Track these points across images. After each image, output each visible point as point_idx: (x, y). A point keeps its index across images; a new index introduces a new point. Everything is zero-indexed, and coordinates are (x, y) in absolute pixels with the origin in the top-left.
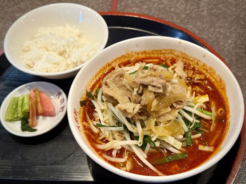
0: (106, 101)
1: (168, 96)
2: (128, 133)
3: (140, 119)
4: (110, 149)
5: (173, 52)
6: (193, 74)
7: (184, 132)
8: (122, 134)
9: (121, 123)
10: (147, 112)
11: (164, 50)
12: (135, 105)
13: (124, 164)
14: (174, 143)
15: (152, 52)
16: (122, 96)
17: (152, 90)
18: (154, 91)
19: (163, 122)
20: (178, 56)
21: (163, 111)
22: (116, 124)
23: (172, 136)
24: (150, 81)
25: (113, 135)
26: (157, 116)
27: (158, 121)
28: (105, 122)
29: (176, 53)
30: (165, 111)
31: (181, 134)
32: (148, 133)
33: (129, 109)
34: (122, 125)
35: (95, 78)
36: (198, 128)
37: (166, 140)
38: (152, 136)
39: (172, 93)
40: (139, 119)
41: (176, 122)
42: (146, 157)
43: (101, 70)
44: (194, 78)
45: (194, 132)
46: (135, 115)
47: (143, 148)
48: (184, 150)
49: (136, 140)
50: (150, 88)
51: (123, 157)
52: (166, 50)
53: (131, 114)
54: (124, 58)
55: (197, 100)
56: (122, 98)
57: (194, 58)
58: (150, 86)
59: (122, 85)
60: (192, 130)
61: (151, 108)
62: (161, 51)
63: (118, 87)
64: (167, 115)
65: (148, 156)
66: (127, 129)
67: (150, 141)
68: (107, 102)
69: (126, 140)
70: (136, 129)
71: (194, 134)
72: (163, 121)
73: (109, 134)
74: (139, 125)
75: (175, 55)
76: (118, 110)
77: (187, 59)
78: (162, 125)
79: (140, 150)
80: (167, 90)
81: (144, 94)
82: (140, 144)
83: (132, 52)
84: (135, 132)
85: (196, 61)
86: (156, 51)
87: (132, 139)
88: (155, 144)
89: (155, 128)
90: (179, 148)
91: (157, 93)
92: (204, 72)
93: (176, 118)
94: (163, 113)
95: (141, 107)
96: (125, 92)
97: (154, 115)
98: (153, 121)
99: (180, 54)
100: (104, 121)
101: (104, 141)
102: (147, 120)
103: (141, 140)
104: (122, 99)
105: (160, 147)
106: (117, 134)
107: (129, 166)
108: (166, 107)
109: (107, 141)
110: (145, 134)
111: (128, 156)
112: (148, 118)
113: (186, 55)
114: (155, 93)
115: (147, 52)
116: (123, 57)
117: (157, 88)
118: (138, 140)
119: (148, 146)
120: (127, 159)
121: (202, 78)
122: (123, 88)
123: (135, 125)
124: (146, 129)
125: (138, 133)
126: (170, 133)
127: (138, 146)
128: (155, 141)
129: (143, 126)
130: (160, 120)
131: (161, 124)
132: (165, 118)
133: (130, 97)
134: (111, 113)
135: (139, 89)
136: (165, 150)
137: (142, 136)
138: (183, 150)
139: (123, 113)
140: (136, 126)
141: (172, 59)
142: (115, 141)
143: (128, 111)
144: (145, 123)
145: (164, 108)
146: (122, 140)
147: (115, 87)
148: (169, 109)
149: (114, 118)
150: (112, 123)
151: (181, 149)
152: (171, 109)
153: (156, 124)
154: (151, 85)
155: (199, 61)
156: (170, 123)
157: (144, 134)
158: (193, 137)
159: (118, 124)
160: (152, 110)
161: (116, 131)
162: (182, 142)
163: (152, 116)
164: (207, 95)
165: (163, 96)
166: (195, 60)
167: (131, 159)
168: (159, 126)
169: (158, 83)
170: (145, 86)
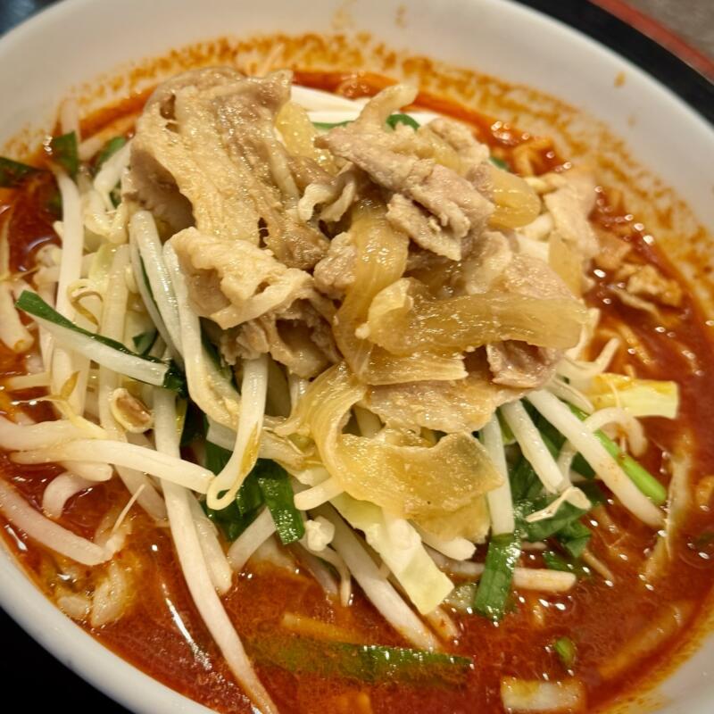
0: (132, 198)
1: (477, 296)
2: (178, 412)
3: (276, 357)
4: (45, 464)
5: (564, 117)
6: (626, 260)
7: (485, 532)
8: (147, 406)
9: (164, 346)
10: (332, 337)
11: (523, 89)
12: (280, 267)
13: (90, 578)
14: (410, 571)
15: (464, 78)
16: (228, 197)
17: (407, 225)
18: (414, 232)
19: (396, 427)
20: (579, 149)
21: (418, 369)
22: (137, 340)
23: (414, 521)
24: (411, 173)
25: (92, 390)
26: (376, 381)
27: (372, 408)
28: (76, 303)
29: (575, 129)
30: (431, 368)
31: (467, 535)
32: (286, 454)
33: (238, 277)
34: (166, 358)
35: (127, 82)
36: (570, 539)
37: (374, 535)
38: (304, 477)
39: (506, 291)
40: (269, 354)
41: (465, 452)
42: (225, 582)
43: (174, 54)
44: (626, 280)
45: (537, 553)
46: (257, 320)
47: (229, 523)
48: (451, 630)
49: (209, 467)
50: (399, 209)
51: (100, 532)
52: (534, 96)
53: (239, 309)
54: (314, 50)
55: (610, 390)
56: (224, 210)
57: (657, 183)
58: (407, 197)
59: (249, 142)
60: (531, 539)
61: (362, 319)
62: (506, 89)
63: (226, 147)
64: (431, 395)
65: (237, 579)
66: (185, 387)
67: (284, 504)
68: (133, 206)
69: (154, 447)
70: (230, 404)
71: (534, 561)
72: (399, 420)
73: (75, 376)
74: (256, 384)
75: (567, 137)
76: (173, 261)
77: (622, 178)
78: (382, 438)
79: (208, 531)
80: (481, 263)
81: (355, 227)
82: (221, 495)
83: (365, 39)
84: (219, 420)
85: (663, 204)
86: (485, 81)
87: (187, 453)
88: (302, 532)
89: (339, 440)
90: (428, 607)
91: (428, 251)
92: (688, 271)
93: (476, 434)
94: (416, 375)
95: (305, 294)
96: (250, 181)
97: (363, 368)
98: (340, 397)
99: (594, 142)
100: (75, 294)
101: (33, 403)
102: (311, 380)
103: (233, 476)
104: (219, 209)
105: (323, 556)
106: (120, 392)
107: (110, 598)
108: (442, 351)
109: (46, 413)
110: (268, 456)
111: (129, 537)
112: (322, 370)
113: (625, 157)
114: (414, 247)
115: (435, 69)
116: (310, 45)
117: (439, 223)
118: (217, 472)
119: (262, 528)
120: (119, 555)
121: (668, 294)
122: (253, 159)
123: (236, 384)
124: (286, 428)
125: (232, 434)
126: (414, 502)
127: (204, 504)
128: (311, 515)
129: (276, 406)
130: (380, 408)
131: (378, 431)
132: (416, 407)
133: (269, 219)
134: (129, 270)
135: (338, 194)
136: (346, 589)
137: (247, 457)
138: (443, 624)
139: (200, 287)
140: (240, 393)
141: (543, 152)
142: (91, 425)
143: (229, 283)
144: (294, 397)
145: (432, 351)
146: (131, 439)
147: (208, 137)
148: (457, 371)
149: (136, 307)
150: (116, 322)
151: (440, 616)
152: (464, 374)
153: (354, 424)
154: (407, 195)
155: (683, 205)
156: (433, 449)
157: (265, 449)
158: (525, 577)
159: (144, 345)
160: (362, 332)
161: (117, 374)
162: (458, 581)
163: (348, 367)
164: (672, 388)
165: (447, 291)
166: (659, 195)
167: (137, 564)
168: (365, 441)
169: (450, 200)
170: (374, 191)
